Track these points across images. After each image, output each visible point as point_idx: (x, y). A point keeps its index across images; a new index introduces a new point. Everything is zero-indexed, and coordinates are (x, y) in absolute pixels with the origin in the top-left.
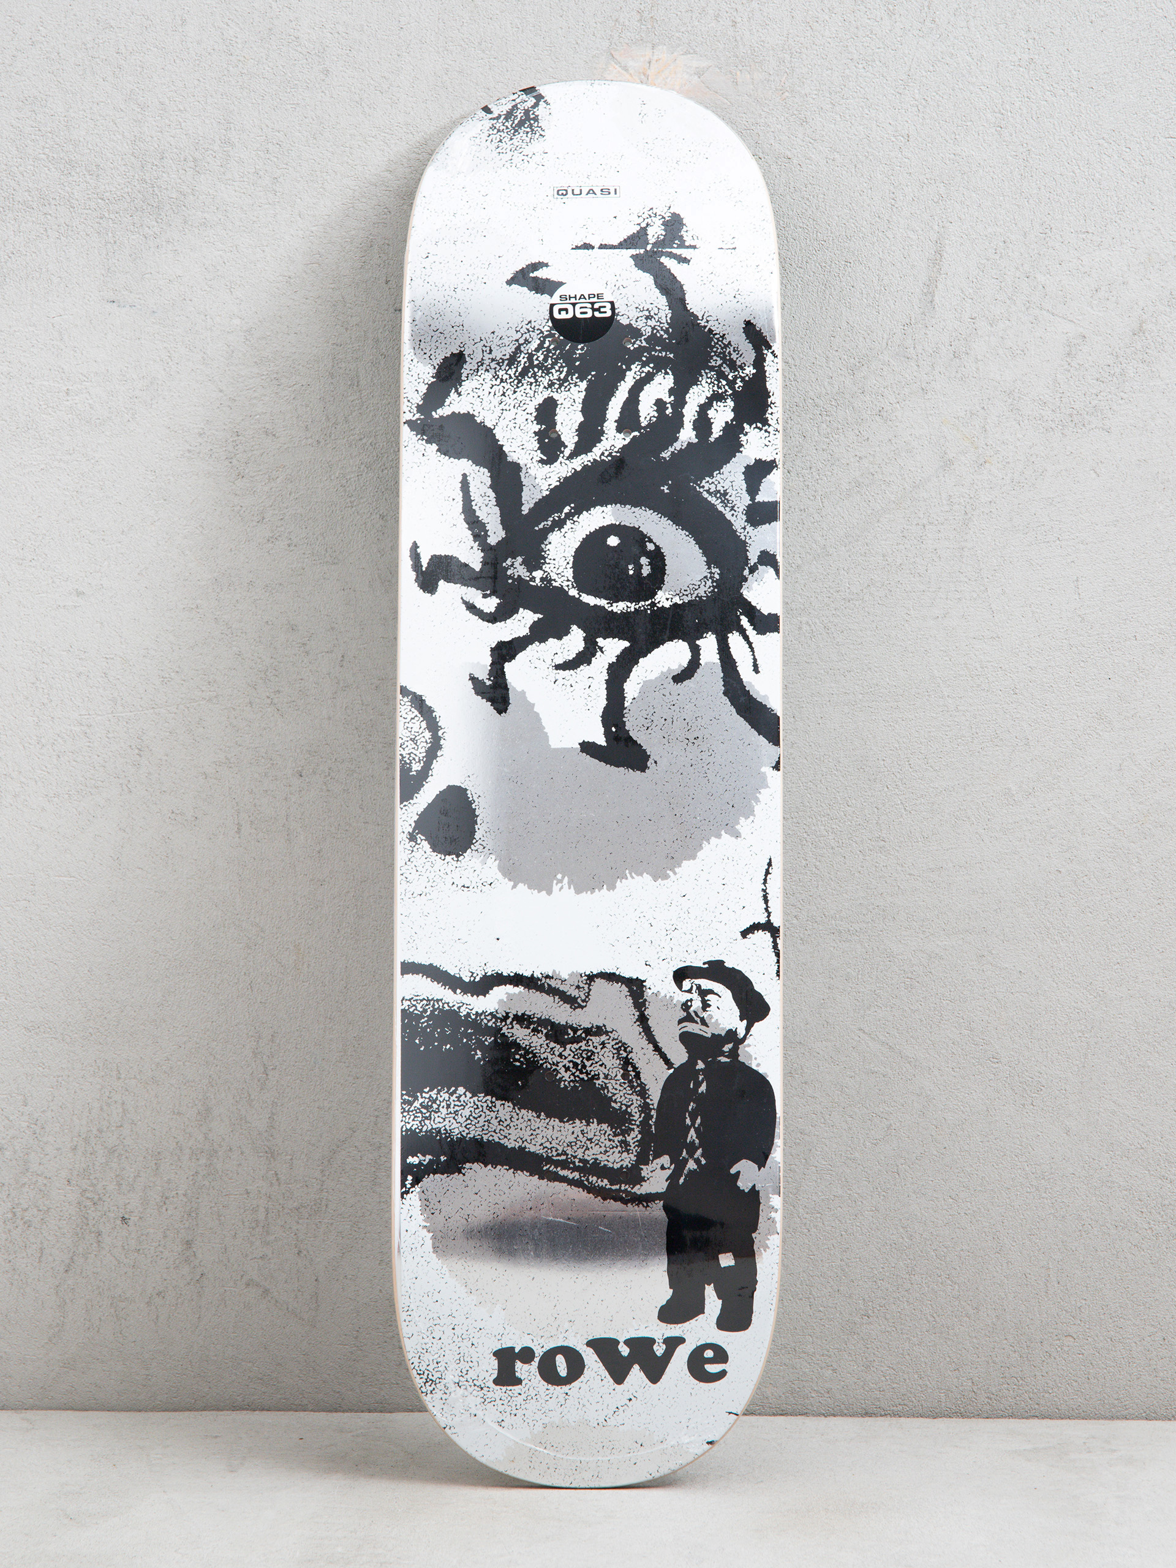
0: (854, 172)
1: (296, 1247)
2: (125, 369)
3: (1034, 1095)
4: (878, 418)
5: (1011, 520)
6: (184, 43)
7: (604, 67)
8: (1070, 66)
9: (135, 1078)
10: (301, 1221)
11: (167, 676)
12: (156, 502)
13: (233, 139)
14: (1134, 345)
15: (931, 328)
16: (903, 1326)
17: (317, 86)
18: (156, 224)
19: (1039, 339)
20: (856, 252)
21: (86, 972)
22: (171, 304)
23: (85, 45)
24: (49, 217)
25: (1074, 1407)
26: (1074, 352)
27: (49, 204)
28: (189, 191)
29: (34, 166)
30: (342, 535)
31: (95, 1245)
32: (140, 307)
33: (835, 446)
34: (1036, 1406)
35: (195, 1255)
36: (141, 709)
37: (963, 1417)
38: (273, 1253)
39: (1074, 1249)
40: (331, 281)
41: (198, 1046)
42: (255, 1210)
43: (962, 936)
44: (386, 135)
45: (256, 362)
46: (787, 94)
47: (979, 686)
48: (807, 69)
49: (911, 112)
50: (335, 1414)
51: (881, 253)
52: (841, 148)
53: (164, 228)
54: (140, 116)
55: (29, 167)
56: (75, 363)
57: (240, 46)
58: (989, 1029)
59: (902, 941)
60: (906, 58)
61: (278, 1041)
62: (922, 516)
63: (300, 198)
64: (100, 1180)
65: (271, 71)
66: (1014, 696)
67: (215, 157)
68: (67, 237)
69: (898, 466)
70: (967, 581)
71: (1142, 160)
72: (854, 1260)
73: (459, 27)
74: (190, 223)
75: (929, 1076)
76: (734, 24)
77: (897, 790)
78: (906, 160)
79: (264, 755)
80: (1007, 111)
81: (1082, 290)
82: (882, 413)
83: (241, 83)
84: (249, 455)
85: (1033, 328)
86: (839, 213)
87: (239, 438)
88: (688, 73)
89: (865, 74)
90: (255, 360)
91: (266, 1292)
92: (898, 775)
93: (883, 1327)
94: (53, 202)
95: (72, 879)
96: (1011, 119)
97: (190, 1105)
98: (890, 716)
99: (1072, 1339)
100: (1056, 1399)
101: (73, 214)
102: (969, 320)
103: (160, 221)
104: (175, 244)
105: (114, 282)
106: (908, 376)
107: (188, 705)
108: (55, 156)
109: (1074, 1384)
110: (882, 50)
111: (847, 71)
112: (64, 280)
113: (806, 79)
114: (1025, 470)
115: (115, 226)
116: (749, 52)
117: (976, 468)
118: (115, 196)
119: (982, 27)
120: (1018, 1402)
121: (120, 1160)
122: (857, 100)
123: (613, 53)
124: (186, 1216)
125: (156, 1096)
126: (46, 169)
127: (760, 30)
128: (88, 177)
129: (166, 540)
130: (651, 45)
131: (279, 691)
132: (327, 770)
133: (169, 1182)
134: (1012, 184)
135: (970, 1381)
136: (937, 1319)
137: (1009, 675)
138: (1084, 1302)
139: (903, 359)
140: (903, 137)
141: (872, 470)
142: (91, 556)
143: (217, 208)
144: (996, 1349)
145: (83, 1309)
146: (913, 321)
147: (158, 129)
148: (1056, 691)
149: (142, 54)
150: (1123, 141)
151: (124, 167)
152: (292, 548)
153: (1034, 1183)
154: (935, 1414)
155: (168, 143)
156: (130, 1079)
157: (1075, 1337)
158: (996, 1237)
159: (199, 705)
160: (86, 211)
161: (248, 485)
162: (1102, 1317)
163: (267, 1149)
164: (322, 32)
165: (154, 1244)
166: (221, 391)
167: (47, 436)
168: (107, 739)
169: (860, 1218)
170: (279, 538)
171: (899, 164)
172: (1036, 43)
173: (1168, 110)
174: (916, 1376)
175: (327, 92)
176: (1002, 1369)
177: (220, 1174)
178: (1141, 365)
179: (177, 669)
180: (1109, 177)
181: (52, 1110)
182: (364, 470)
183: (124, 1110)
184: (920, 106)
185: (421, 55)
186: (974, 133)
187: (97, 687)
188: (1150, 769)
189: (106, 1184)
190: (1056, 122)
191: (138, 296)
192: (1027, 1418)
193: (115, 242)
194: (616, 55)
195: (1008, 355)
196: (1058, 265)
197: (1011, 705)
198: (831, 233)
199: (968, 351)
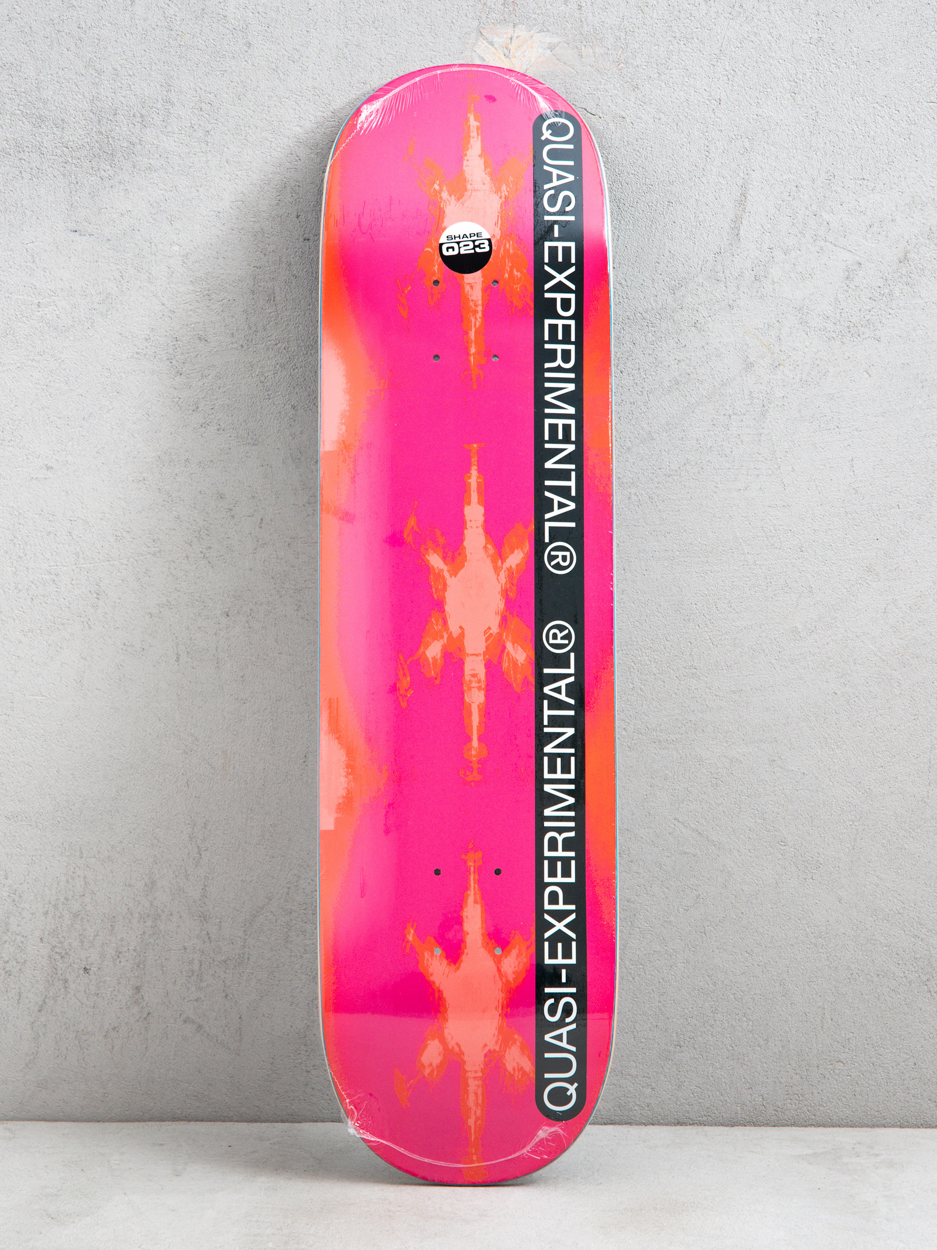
0: (675, 129)
1: (224, 992)
2: (86, 286)
3: (814, 871)
4: (693, 329)
5: (800, 411)
6: (133, 20)
7: (474, 42)
8: (851, 44)
9: (94, 857)
10: (228, 971)
11: (120, 535)
12: (111, 394)
13: (173, 99)
14: (900, 271)
15: (736, 256)
16: (707, 1054)
17: (242, 56)
18: (110, 168)
19: (824, 266)
20: (677, 194)
21: (55, 772)
22: (123, 234)
23: (52, 21)
24: (23, 161)
25: (843, 1118)
26: (851, 276)
27: (23, 151)
28: (137, 141)
29: (11, 120)
30: (261, 422)
31: (63, 990)
32: (97, 236)
33: (659, 351)
34: (813, 1117)
35: (143, 998)
36: (98, 561)
37: (755, 1125)
38: (205, 997)
39: (844, 993)
40: (252, 216)
41: (145, 831)
42: (191, 962)
43: (757, 745)
44: (297, 97)
45: (191, 281)
46: (622, 65)
47: (773, 545)
48: (638, 45)
49: (723, 80)
50: (255, 1124)
51: (697, 195)
52: (666, 110)
53: (117, 171)
54: (97, 80)
55: (7, 121)
56: (45, 281)
57: (178, 23)
58: (778, 818)
59: (710, 749)
60: (718, 37)
61: (209, 828)
62: (728, 408)
63: (228, 148)
64: (67, 938)
65: (204, 43)
66: (801, 553)
67: (158, 114)
68: (38, 178)
69: (709, 368)
70: (764, 460)
71: (909, 121)
72: (669, 1002)
73: (357, 9)
74: (138, 167)
75: (730, 856)
76: (580, 7)
77: (706, 628)
78: (718, 120)
79: (198, 598)
80: (800, 80)
81: (859, 225)
82: (697, 325)
83: (179, 53)
84: (186, 357)
85: (819, 256)
86: (664, 163)
87: (178, 342)
88: (542, 47)
89: (685, 49)
90: (191, 279)
91: (200, 1027)
92: (707, 616)
93: (692, 1055)
94: (26, 149)
95: (44, 698)
96: (803, 86)
97: (139, 879)
98: (701, 569)
99: (842, 1064)
100: (829, 1111)
101: (43, 159)
102: (768, 250)
103: (113, 165)
104: (126, 184)
105: (76, 215)
106: (718, 295)
107: (137, 559)
108: (28, 112)
109: (844, 1099)
110: (700, 30)
111: (671, 47)
112: (35, 213)
113: (638, 53)
114: (811, 371)
115: (77, 169)
116: (592, 30)
117: (772, 370)
118: (77, 145)
119: (780, 12)
120: (799, 1114)
121: (82, 922)
122: (679, 70)
123: (482, 31)
124: (135, 967)
125: (112, 872)
126: (21, 122)
127: (601, 13)
128: (55, 129)
129: (119, 425)
130: (512, 25)
131: (210, 547)
132: (249, 611)
133: (122, 940)
134: (803, 139)
135: (761, 1097)
136: (735, 1048)
137: (797, 536)
138: (852, 1035)
139: (713, 281)
140: (715, 101)
141: (688, 371)
142: (58, 437)
143: (160, 156)
144: (782, 1072)
145: (53, 1041)
146: (722, 251)
147: (112, 91)
148: (834, 549)
149: (99, 29)
150: (893, 105)
151: (84, 121)
152: (220, 432)
153: (813, 941)
154: (732, 1123)
155: (120, 101)
156: (90, 858)
157: (844, 1062)
158: (782, 984)
159: (146, 558)
160: (54, 157)
161: (185, 381)
162: (866, 1046)
163: (201, 914)
164: (246, 12)
165: (110, 989)
166: (163, 304)
167: (22, 340)
168: (71, 586)
169: (675, 968)
170: (210, 424)
171: (712, 123)
172: (824, 24)
173: (930, 80)
174: (718, 1093)
175: (249, 61)
176: (787, 1087)
177: (163, 933)
178: (905, 287)
179: (128, 529)
180: (881, 134)
181: (28, 883)
182: (278, 369)
183: (86, 883)
184: (729, 75)
185: (326, 32)
186: (773, 98)
187: (63, 544)
188: (909, 612)
189: (71, 941)
190: (839, 89)
191: (96, 227)
192: (806, 1126)
193: (77, 183)
194: (484, 32)
195: (799, 279)
196: (840, 206)
197: (798, 560)
198: (657, 178)
199: (767, 275)
